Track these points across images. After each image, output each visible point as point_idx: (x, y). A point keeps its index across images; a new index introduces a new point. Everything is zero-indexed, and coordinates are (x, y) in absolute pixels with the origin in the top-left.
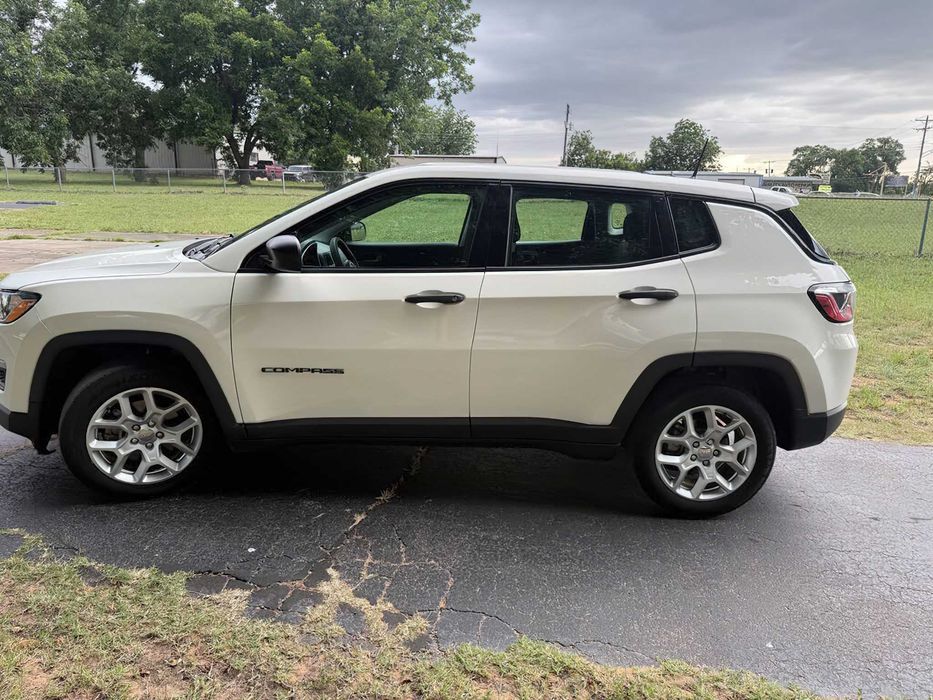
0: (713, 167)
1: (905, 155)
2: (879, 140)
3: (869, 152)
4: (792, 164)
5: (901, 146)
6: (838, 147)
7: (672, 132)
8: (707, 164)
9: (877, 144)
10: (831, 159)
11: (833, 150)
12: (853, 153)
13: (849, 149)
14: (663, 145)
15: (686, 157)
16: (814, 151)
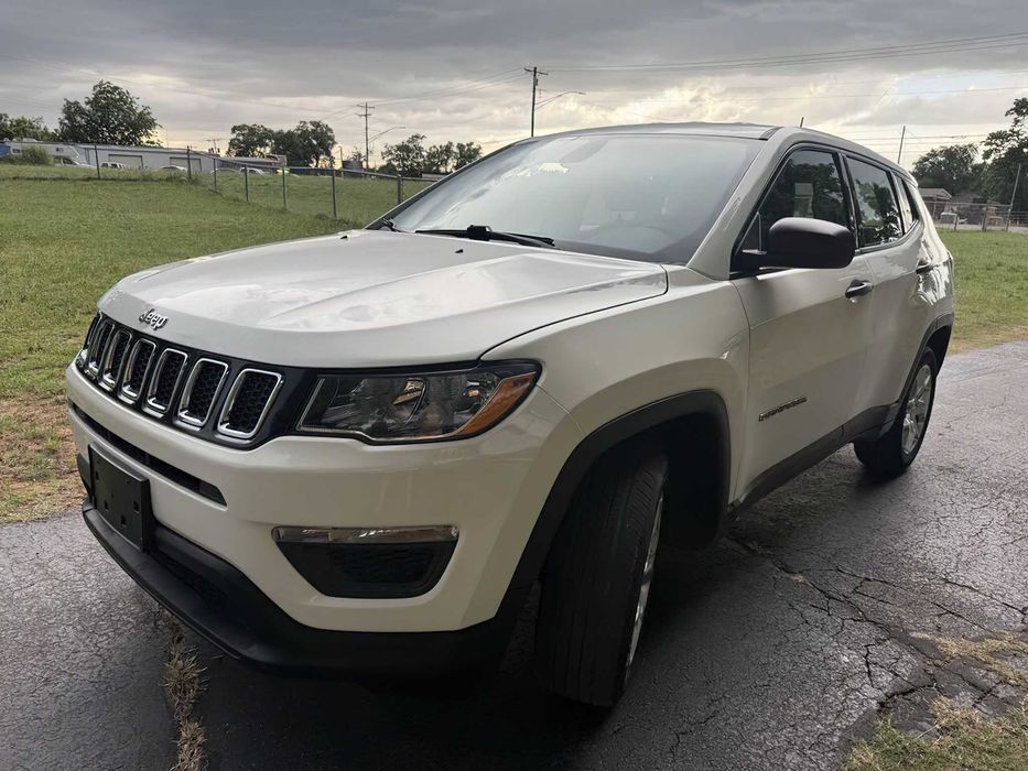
0: (152, 143)
1: (336, 139)
2: (312, 123)
3: (304, 134)
4: (232, 143)
5: (330, 130)
6: (275, 128)
7: (91, 97)
8: (144, 139)
9: (310, 127)
10: (270, 139)
11: (270, 131)
12: (290, 134)
13: (285, 131)
14: (81, 111)
15: (115, 129)
16: (252, 130)
